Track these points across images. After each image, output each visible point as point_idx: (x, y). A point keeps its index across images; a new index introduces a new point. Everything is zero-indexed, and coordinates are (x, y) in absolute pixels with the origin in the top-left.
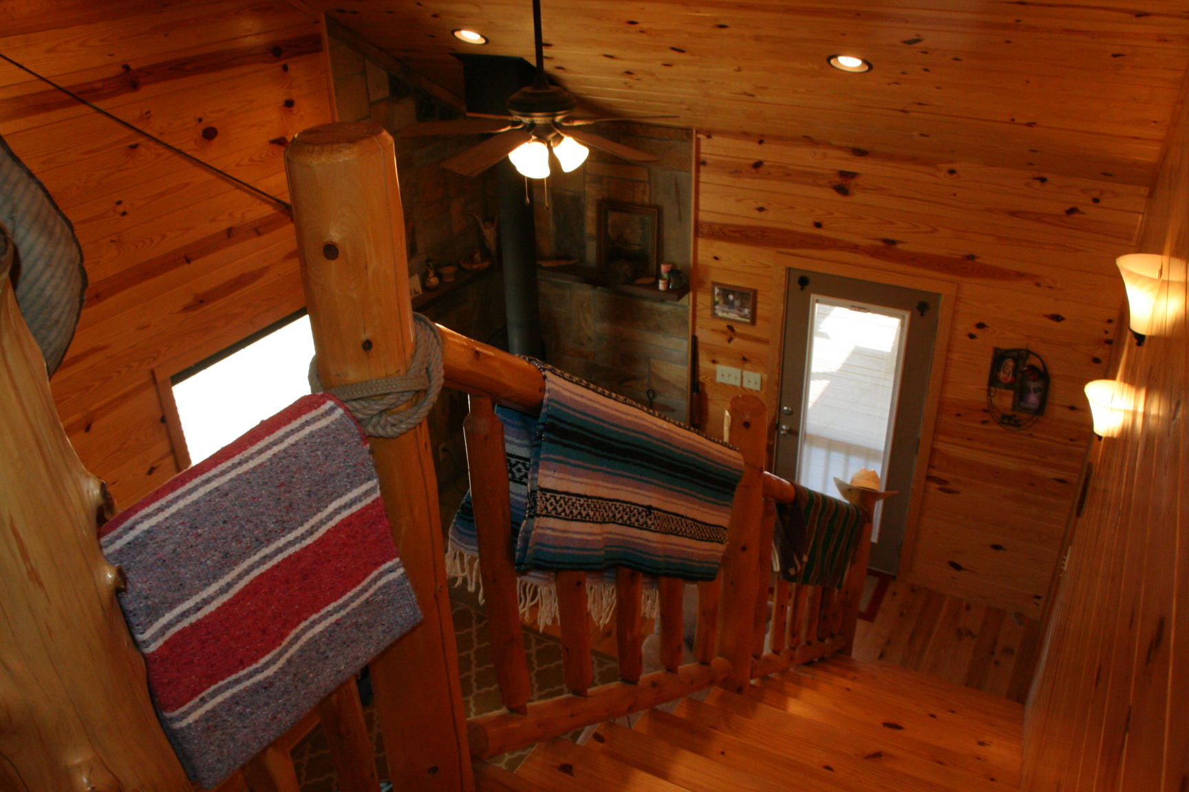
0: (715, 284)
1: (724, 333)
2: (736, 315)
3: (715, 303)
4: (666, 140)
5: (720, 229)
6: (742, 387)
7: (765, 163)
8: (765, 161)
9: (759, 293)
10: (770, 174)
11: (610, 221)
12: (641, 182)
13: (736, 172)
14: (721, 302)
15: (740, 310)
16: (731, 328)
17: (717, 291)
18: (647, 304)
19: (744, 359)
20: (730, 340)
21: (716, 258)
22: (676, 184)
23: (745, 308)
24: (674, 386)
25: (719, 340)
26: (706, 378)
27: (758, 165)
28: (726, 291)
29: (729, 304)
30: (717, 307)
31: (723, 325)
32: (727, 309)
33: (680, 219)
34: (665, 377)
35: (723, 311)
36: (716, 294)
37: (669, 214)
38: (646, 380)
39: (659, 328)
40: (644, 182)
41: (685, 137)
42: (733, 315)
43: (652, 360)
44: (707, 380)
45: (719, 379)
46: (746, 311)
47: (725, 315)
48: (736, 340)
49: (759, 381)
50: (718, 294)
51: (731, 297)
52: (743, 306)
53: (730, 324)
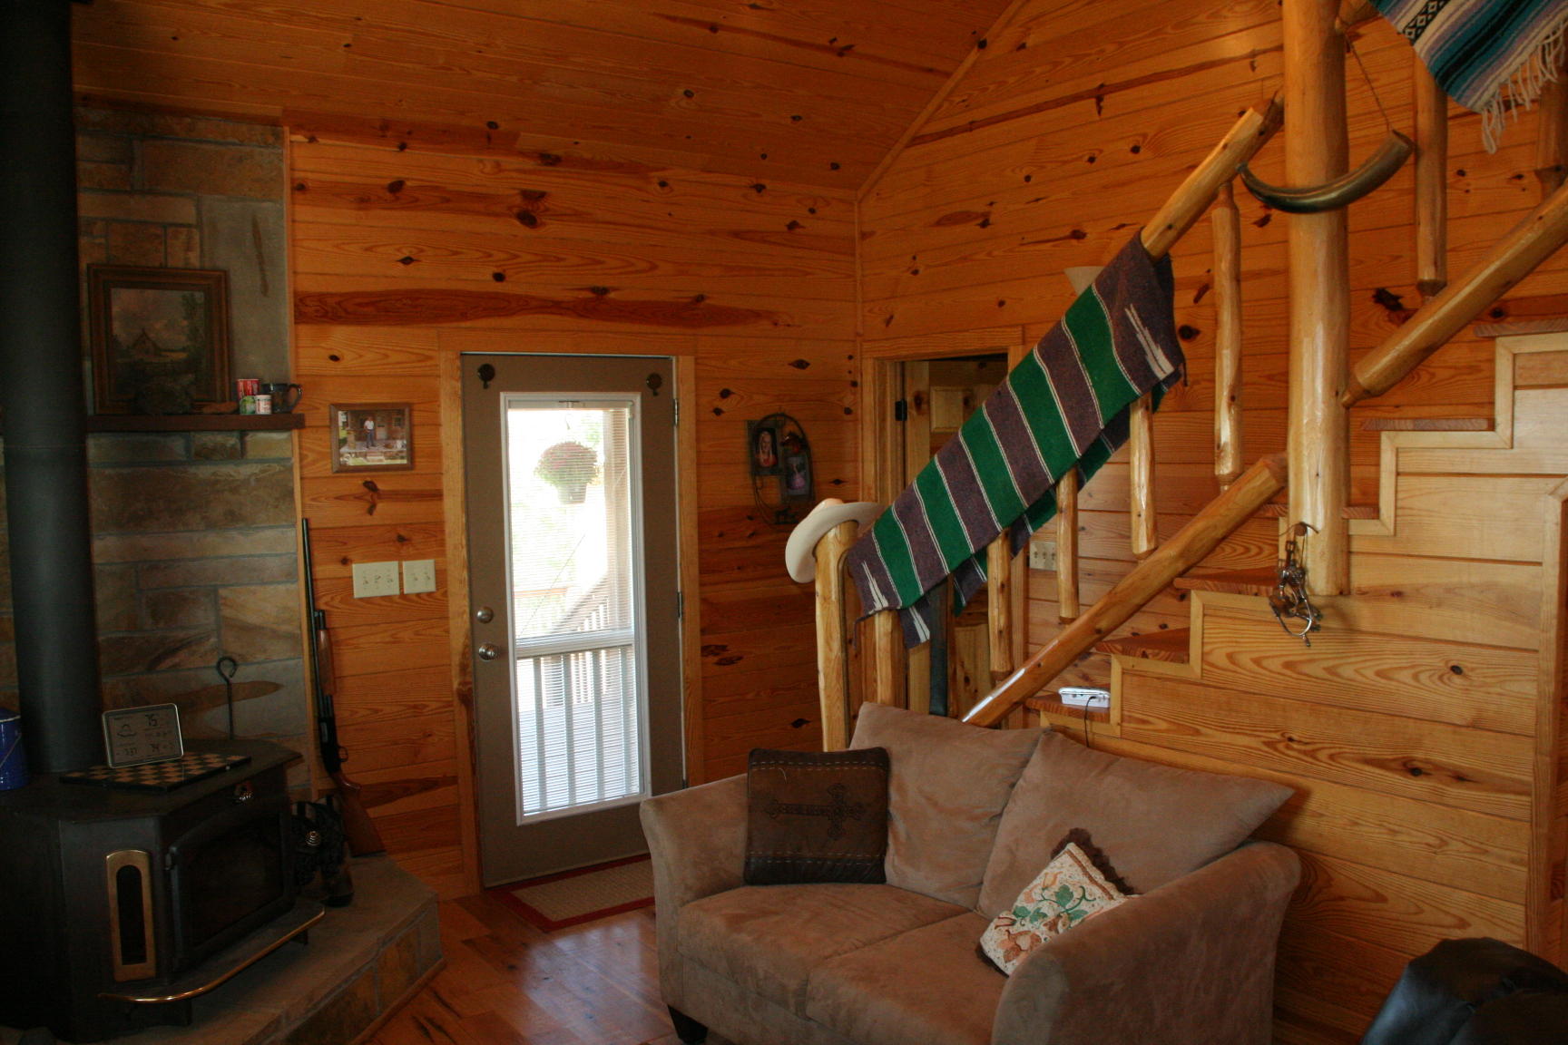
0: (339, 406)
1: (358, 498)
2: (382, 458)
3: (343, 442)
4: (234, 144)
5: (339, 303)
6: (403, 596)
7: (409, 183)
8: (408, 179)
9: (416, 407)
10: (417, 200)
11: (115, 309)
12: (182, 225)
13: (363, 199)
14: (351, 438)
15: (387, 446)
16: (370, 486)
17: (342, 418)
18: (204, 471)
19: (401, 539)
20: (371, 511)
21: (334, 358)
22: (255, 225)
23: (394, 439)
24: (275, 635)
25: (351, 514)
26: (332, 598)
27: (396, 187)
28: (358, 415)
29: (365, 437)
30: (344, 450)
31: (356, 485)
32: (365, 450)
33: (265, 289)
34: (252, 619)
35: (357, 455)
36: (340, 424)
37: (243, 281)
38: (213, 640)
39: (234, 518)
40: (189, 226)
41: (271, 139)
42: (377, 458)
43: (223, 592)
44: (336, 602)
45: (359, 591)
46: (399, 445)
47: (361, 461)
48: (381, 507)
49: (432, 574)
50: (346, 424)
51: (369, 425)
52: (392, 436)
53: (369, 479)
